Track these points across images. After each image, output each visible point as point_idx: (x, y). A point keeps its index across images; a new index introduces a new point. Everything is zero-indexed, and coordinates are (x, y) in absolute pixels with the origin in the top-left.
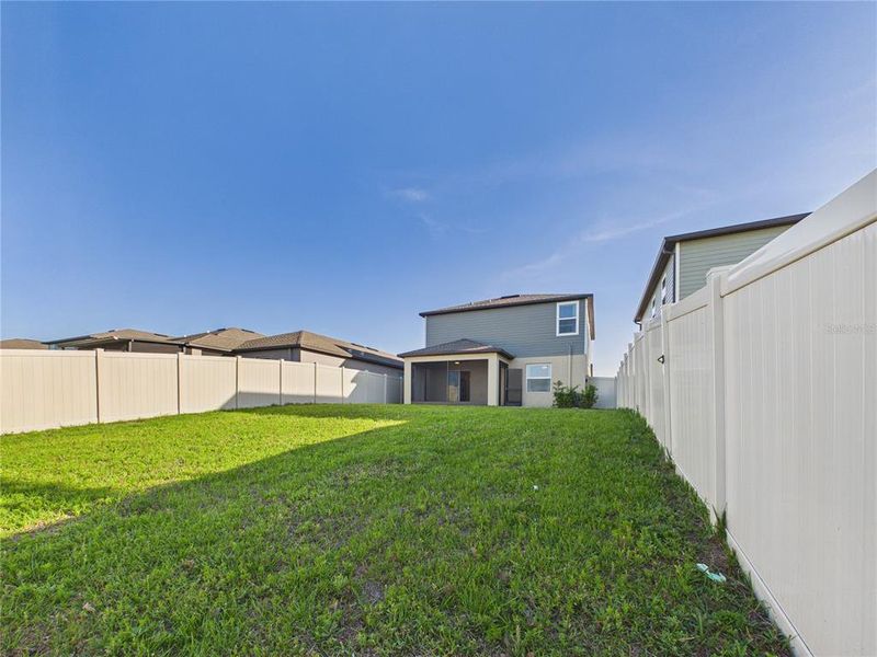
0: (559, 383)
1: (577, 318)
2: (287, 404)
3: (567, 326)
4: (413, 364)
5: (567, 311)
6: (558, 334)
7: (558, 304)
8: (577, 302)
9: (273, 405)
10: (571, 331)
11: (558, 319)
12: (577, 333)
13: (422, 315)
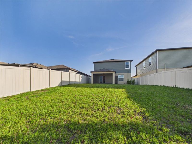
0: (128, 79)
1: (129, 65)
2: (71, 84)
3: (127, 67)
4: (94, 74)
5: (127, 63)
6: (125, 68)
7: (125, 62)
8: (129, 62)
9: (68, 84)
10: (128, 68)
11: (125, 65)
12: (129, 68)
13: (93, 63)
